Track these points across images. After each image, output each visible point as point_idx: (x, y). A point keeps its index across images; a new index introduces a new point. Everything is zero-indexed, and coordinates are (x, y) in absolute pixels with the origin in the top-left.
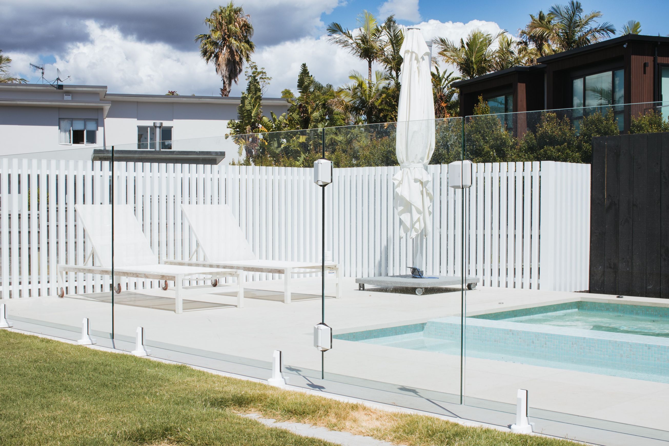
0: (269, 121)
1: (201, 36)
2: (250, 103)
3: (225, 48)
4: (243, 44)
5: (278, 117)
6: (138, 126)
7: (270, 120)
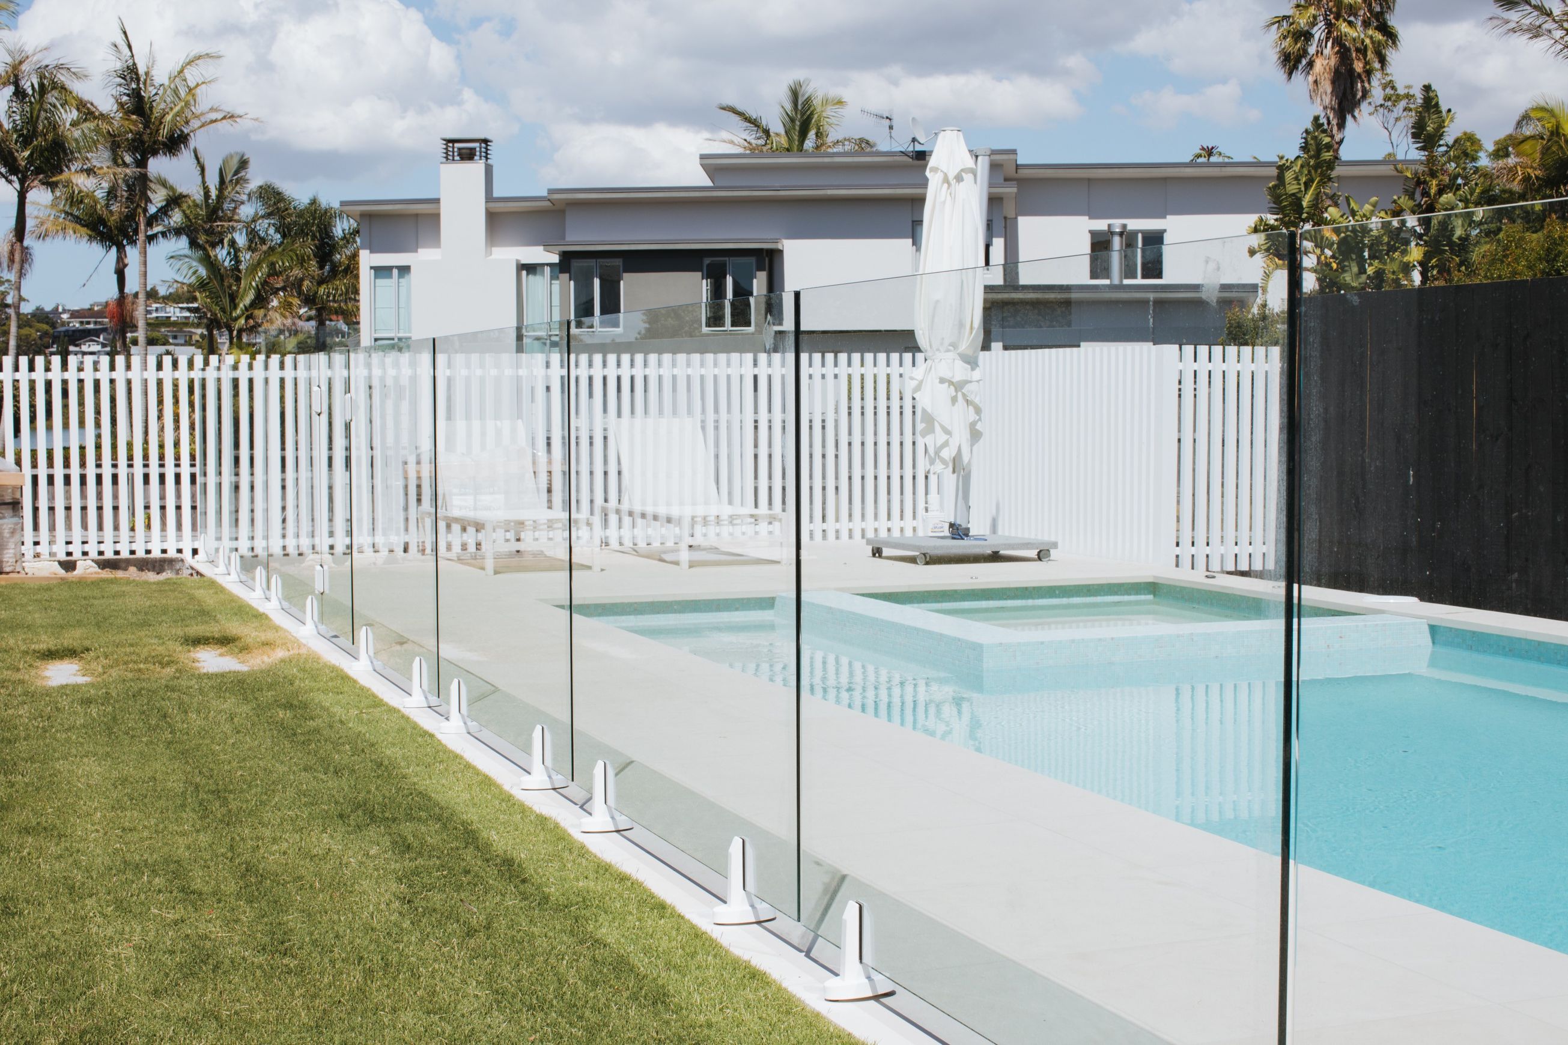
0: (1342, 216)
1: (1277, 20)
2: (1297, 179)
3: (1329, 44)
4: (1370, 32)
5: (1362, 207)
6: (1090, 232)
7: (1344, 214)
